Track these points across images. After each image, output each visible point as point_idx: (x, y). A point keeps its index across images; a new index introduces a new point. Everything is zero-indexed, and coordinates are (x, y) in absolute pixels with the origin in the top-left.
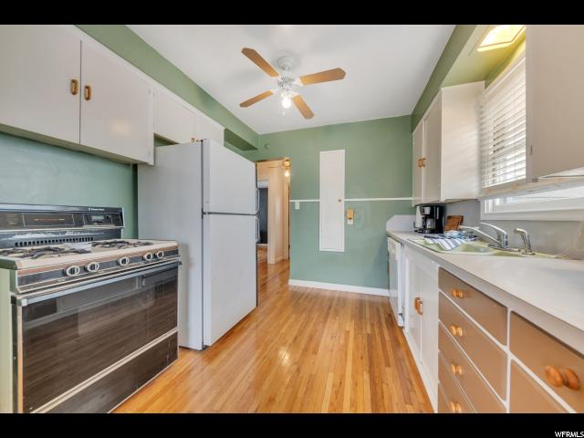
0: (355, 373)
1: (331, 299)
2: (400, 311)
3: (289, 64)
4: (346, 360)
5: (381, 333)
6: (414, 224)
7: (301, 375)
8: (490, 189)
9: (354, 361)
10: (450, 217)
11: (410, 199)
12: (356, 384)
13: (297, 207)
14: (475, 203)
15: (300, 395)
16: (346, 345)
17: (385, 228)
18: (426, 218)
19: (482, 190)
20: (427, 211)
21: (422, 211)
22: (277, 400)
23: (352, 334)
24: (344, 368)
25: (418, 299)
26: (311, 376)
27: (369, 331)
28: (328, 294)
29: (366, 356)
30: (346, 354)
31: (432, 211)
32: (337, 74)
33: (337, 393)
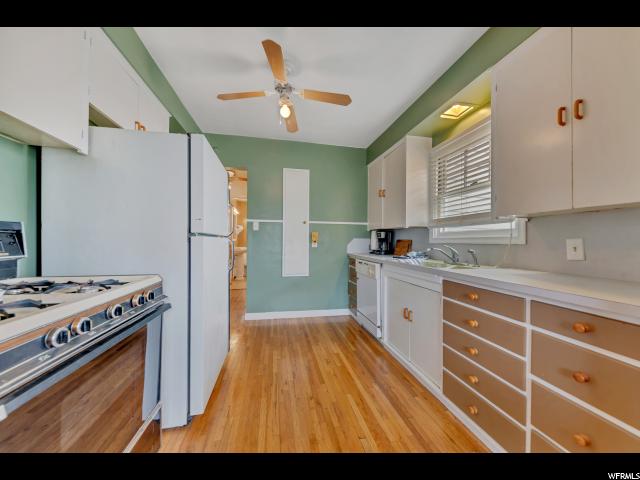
0: (367, 388)
1: (302, 327)
2: (379, 324)
3: (290, 70)
4: (353, 380)
5: (363, 348)
6: (370, 246)
7: (324, 407)
8: (439, 221)
9: (359, 377)
10: (399, 241)
11: (365, 224)
12: (373, 396)
13: (256, 227)
14: (424, 231)
15: (336, 424)
16: (343, 366)
17: (346, 250)
18: (381, 241)
19: (431, 221)
20: (383, 235)
21: (378, 235)
22: (319, 438)
23: (342, 355)
24: (355, 386)
25: (406, 309)
26: (333, 404)
27: (354, 349)
28: (295, 322)
29: (365, 371)
30: (349, 373)
31: (386, 236)
32: (344, 100)
33: (364, 409)
